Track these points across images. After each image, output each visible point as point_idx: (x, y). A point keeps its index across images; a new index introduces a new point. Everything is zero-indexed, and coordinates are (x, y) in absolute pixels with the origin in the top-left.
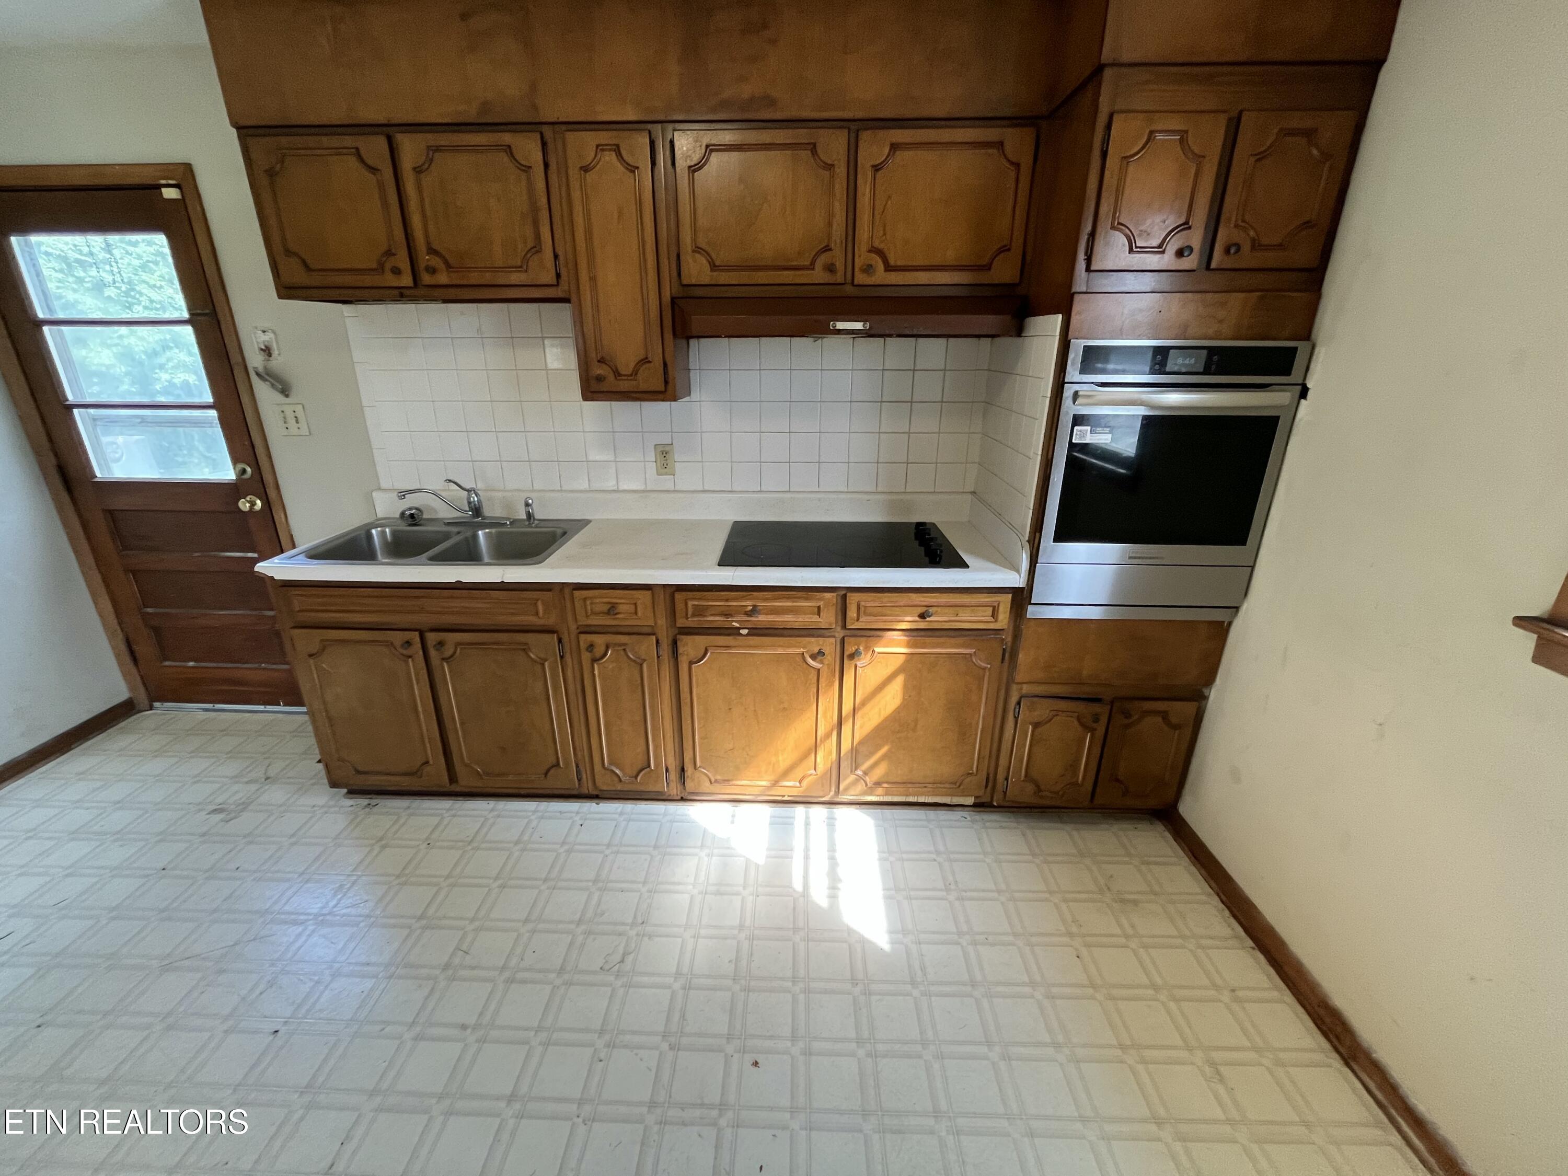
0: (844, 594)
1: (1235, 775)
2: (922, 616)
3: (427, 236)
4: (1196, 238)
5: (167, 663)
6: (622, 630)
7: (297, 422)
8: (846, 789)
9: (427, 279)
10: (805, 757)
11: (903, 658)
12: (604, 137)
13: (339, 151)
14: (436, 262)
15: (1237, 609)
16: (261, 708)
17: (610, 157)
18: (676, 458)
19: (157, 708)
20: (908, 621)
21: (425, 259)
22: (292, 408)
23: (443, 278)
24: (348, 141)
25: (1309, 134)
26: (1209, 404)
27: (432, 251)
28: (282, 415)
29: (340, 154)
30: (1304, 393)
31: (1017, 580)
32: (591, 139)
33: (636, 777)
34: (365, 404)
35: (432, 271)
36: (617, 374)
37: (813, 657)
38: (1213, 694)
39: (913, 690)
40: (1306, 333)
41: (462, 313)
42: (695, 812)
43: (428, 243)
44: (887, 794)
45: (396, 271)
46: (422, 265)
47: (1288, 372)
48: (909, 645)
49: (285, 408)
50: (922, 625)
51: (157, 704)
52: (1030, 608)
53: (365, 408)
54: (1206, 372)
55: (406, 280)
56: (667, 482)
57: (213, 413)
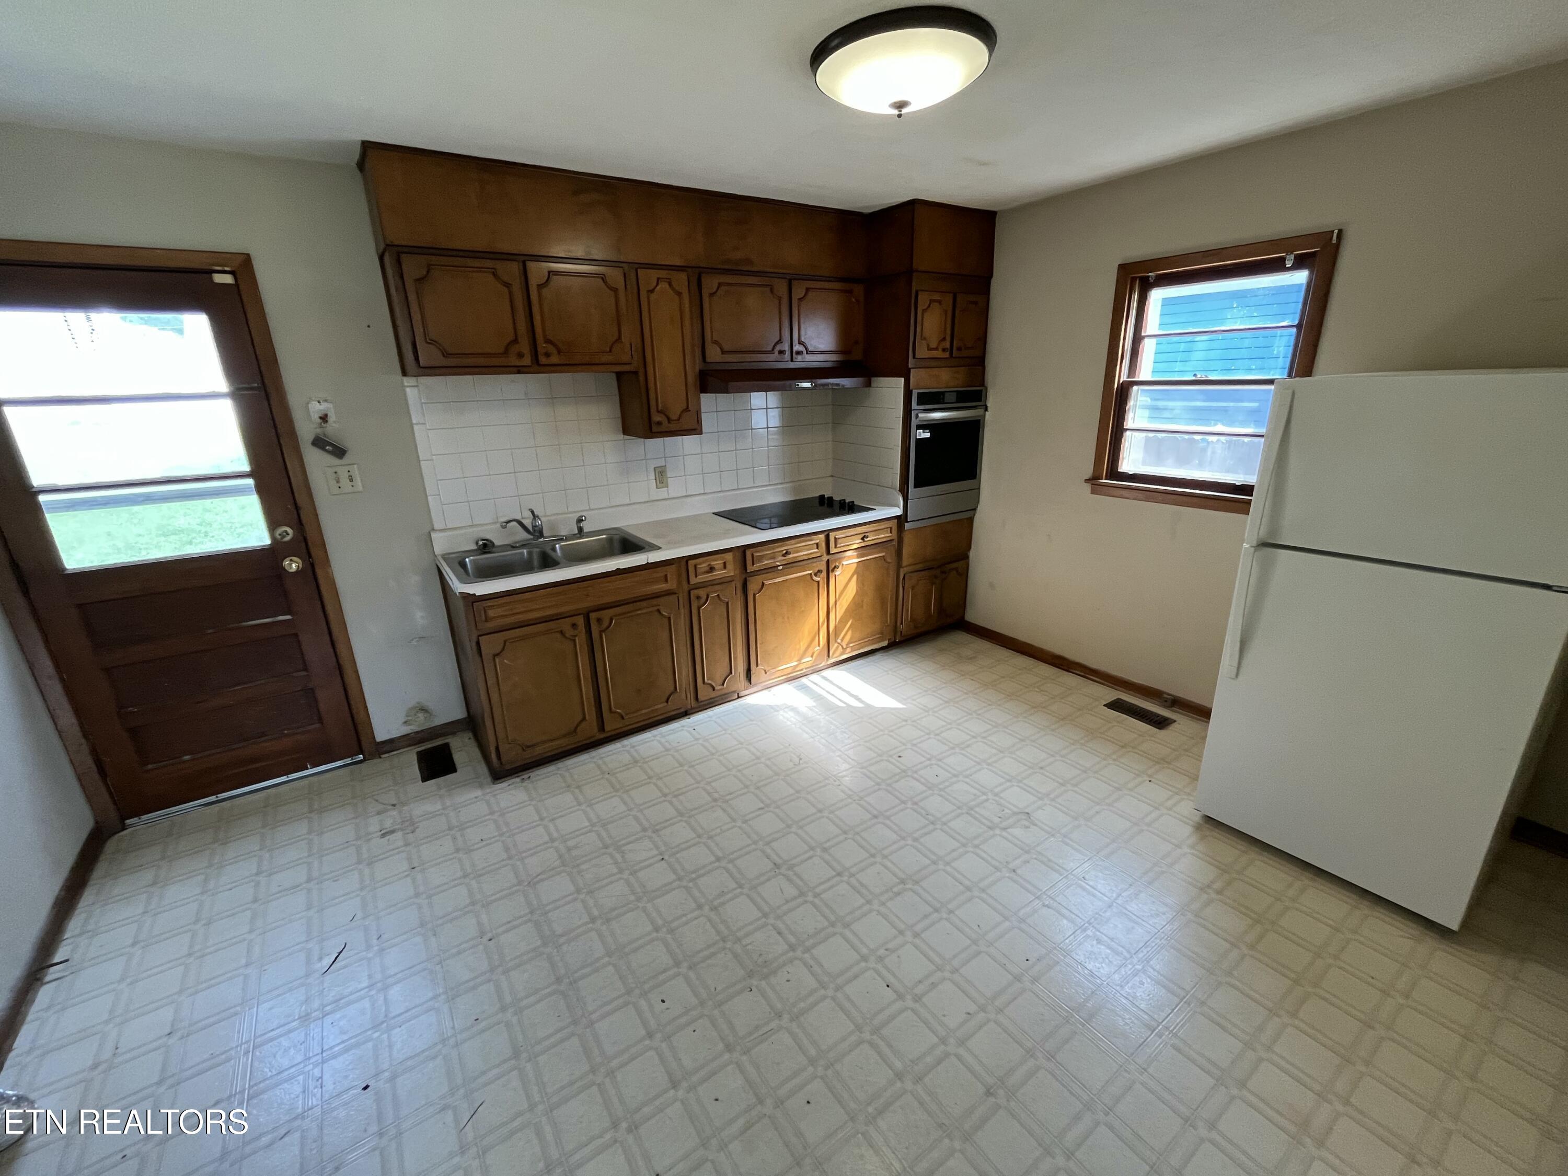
0: (827, 533)
1: (992, 586)
2: (863, 539)
3: (544, 331)
4: (947, 344)
5: (150, 767)
6: (715, 582)
7: (351, 480)
8: (833, 654)
9: (543, 360)
10: (812, 640)
11: (855, 565)
12: (663, 274)
13: (480, 269)
14: (551, 349)
15: (975, 510)
16: (284, 779)
17: (663, 285)
18: (669, 475)
19: (131, 825)
20: (857, 543)
21: (542, 346)
22: (347, 468)
23: (555, 359)
24: (489, 263)
25: (976, 303)
26: (961, 416)
27: (548, 341)
28: (334, 475)
29: (480, 272)
30: (986, 409)
31: (898, 511)
32: (654, 274)
33: (723, 684)
34: (421, 458)
35: (547, 355)
36: (669, 420)
37: (816, 575)
38: (972, 554)
39: (861, 583)
40: (982, 383)
41: (513, 381)
42: (755, 699)
43: (545, 336)
44: (852, 651)
45: (520, 355)
46: (541, 350)
47: (980, 400)
48: (859, 556)
49: (338, 469)
50: (863, 545)
51: (128, 822)
52: (906, 524)
53: (422, 462)
54: (957, 402)
55: (527, 361)
56: (662, 493)
57: (250, 482)
